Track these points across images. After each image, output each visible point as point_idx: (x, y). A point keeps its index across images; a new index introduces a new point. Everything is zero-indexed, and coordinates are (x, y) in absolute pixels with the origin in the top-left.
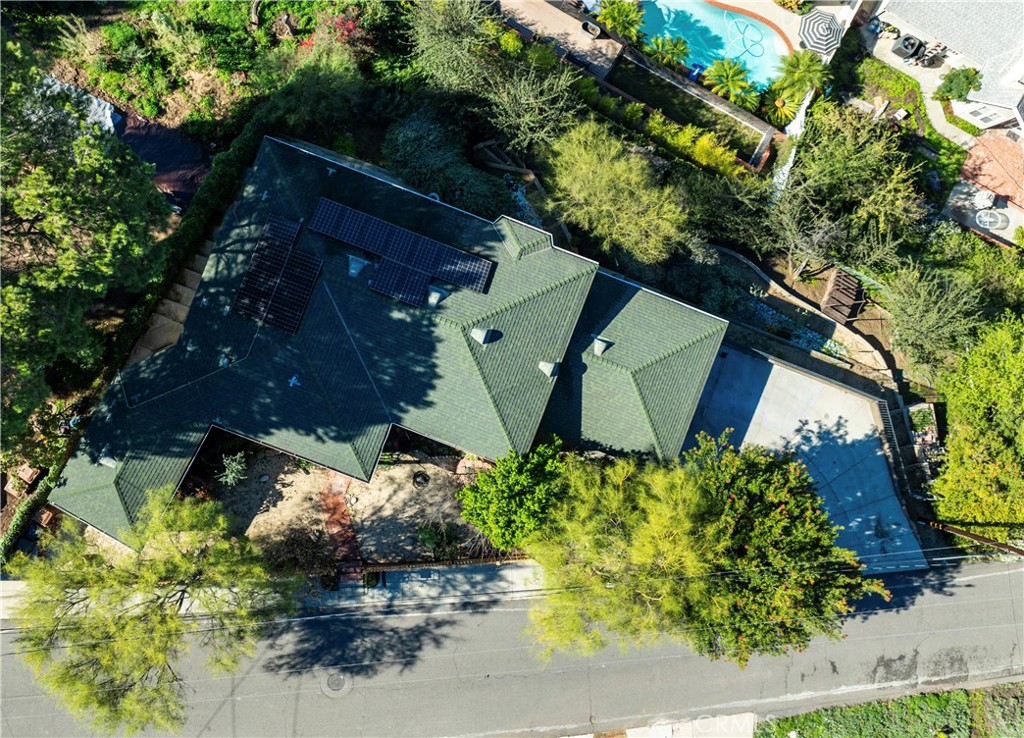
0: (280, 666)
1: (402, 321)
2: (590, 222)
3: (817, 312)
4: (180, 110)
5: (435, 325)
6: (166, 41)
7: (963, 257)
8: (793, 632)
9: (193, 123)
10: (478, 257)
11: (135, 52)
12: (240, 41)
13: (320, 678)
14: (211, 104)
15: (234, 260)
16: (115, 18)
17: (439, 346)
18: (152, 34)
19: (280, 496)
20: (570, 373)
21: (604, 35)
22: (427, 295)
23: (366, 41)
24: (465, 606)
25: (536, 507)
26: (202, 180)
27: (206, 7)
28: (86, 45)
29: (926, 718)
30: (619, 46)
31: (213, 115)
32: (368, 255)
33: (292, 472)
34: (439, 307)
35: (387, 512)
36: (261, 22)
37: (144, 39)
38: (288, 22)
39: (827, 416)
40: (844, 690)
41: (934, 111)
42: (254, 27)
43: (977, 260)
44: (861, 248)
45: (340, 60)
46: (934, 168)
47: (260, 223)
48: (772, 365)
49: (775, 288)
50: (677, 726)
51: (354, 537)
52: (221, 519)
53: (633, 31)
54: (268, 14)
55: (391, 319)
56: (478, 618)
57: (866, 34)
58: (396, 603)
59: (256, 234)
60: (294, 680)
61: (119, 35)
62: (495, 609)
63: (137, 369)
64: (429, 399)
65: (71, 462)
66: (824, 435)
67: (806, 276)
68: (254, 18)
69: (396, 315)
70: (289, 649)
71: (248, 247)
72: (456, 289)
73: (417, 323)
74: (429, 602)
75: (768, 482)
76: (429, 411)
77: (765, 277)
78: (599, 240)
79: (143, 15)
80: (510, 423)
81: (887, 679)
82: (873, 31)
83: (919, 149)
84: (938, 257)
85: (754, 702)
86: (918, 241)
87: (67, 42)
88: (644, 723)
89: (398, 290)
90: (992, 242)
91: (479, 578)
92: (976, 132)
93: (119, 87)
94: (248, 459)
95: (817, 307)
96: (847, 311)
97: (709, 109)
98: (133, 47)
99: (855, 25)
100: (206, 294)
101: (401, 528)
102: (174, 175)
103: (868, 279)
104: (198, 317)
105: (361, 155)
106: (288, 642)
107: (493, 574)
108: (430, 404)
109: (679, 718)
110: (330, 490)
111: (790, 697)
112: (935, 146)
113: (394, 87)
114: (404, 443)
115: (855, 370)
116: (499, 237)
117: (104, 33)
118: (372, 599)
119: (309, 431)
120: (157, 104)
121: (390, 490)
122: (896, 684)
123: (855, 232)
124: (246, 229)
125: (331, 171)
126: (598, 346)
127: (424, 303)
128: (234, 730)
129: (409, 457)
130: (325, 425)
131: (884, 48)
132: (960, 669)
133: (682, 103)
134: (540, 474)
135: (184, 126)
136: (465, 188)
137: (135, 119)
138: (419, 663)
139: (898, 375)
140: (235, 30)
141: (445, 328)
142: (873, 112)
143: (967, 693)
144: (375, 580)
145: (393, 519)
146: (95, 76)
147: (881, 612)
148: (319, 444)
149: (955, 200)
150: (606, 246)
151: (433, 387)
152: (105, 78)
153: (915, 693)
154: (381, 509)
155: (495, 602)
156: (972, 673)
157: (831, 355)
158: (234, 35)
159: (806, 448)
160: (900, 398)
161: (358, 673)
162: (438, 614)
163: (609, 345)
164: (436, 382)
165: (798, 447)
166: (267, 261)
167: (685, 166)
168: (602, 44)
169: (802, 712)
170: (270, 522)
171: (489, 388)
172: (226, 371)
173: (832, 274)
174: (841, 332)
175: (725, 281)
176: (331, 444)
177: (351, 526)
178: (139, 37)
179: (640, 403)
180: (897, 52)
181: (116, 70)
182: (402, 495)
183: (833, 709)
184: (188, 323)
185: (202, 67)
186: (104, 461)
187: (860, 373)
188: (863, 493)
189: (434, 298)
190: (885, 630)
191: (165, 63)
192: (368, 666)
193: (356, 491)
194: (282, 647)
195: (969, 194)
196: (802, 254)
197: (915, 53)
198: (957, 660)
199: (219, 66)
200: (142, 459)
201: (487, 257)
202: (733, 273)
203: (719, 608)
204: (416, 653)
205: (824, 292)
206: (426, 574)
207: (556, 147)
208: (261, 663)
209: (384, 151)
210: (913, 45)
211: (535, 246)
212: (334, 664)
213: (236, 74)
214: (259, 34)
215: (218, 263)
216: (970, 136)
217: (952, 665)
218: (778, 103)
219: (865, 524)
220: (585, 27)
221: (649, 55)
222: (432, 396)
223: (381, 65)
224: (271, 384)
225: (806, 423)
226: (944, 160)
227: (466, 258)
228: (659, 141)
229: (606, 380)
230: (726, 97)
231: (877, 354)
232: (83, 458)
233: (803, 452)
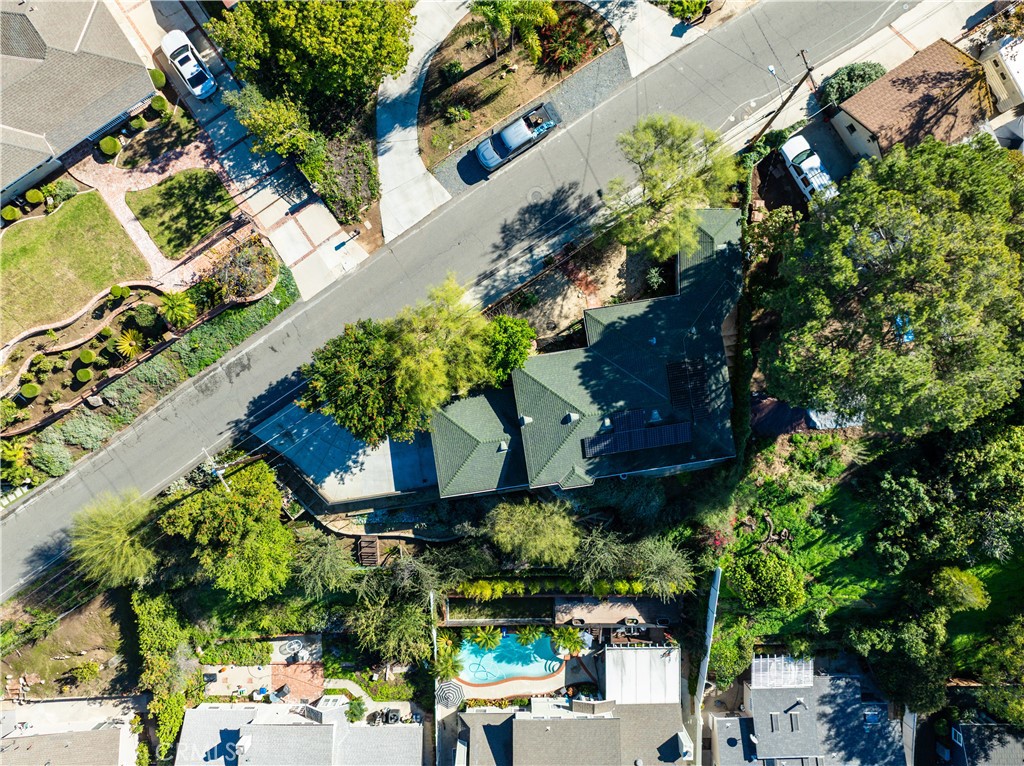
0: (570, 189)
1: (617, 402)
2: (541, 508)
3: (380, 534)
4: (781, 447)
5: (599, 409)
6: (809, 479)
7: (302, 615)
8: (325, 356)
9: (771, 444)
10: (595, 456)
11: (822, 463)
12: (769, 502)
13: (546, 194)
14: (767, 459)
15: (716, 384)
16: (842, 476)
17: (591, 400)
18: (818, 478)
19: (619, 276)
20: (512, 424)
21: (569, 623)
22: (612, 421)
23: (704, 540)
24: (492, 274)
25: (500, 347)
26: (751, 416)
27: (798, 510)
28: (850, 453)
29: (208, 350)
30: (557, 622)
31: (762, 454)
32: (652, 425)
33: (620, 292)
34: (602, 419)
35: (559, 299)
36: (764, 519)
37: (821, 473)
38: (751, 526)
39: (352, 480)
40: (261, 340)
41: (357, 690)
42: (766, 514)
43: (294, 618)
44: (374, 583)
45: (712, 520)
46: (339, 658)
47: (714, 410)
48: (396, 490)
49: (409, 534)
50: (343, 272)
51: (569, 276)
53: (556, 634)
54: (762, 526)
55: (623, 400)
56: (481, 271)
57: (419, 711)
58: (529, 255)
59: (713, 403)
60: (559, 185)
61: (835, 468)
62: (475, 280)
63: (733, 301)
64: (578, 370)
65: (740, 235)
66: (347, 469)
67: (395, 551)
68: (768, 519)
69: (621, 403)
70: (570, 200)
71: (713, 395)
72: (598, 433)
73: (609, 405)
74: (512, 265)
75: (385, 425)
76: (575, 364)
77: (418, 537)
78: (531, 503)
79: (828, 486)
80: (530, 381)
81: (240, 359)
82: (416, 715)
83: (353, 664)
84: (316, 607)
85: (308, 308)
86: (333, 609)
87: (860, 449)
88: (362, 264)
89: (628, 416)
90: (289, 633)
91: (493, 292)
92: (327, 692)
93: (820, 441)
94: (650, 287)
95: (380, 538)
96: (363, 544)
97: (487, 616)
98: (824, 466)
99: (431, 711)
100: (719, 359)
101: (547, 295)
102: (766, 411)
103: (358, 569)
104: (718, 346)
105: (673, 477)
106: (573, 203)
107: (487, 299)
108: (576, 368)
109: (345, 277)
110: (595, 294)
111: (289, 321)
112: (346, 671)
113: (674, 525)
114: (574, 339)
115: (344, 515)
116: (588, 472)
117: (844, 465)
118: (542, 250)
119: (629, 320)
120: (795, 443)
121: (564, 312)
122: (233, 359)
123: (382, 590)
124: (719, 403)
125: (693, 457)
126: (505, 446)
127: (611, 417)
128: (572, 138)
129: (564, 334)
130: (623, 327)
131: (405, 709)
132: (200, 387)
133: (504, 611)
134: (504, 364)
135: (775, 440)
136: (610, 491)
137: (802, 429)
138: (499, 230)
139: (319, 525)
140: (775, 506)
141: (594, 410)
142: (391, 670)
143: (190, 376)
144: (547, 262)
145: (554, 298)
146: (836, 440)
147: (264, 393)
148: (620, 315)
149: (318, 646)
150: (527, 500)
151: (580, 377)
152: (830, 441)
153: (219, 360)
154: (564, 299)
155: (478, 284)
156: (193, 388)
157: (361, 515)
158: (775, 503)
159: (354, 457)
160: (312, 513)
161: (528, 207)
162: (504, 262)
163: (499, 450)
164: (580, 381)
165: (358, 455)
166: (701, 391)
167: (491, 573)
168: (567, 618)
169: (278, 316)
170: (618, 260)
171: (553, 393)
172: (689, 326)
173: (380, 561)
174: (360, 531)
175: (440, 521)
176: (615, 319)
177: (574, 281)
178: (824, 473)
179: (466, 430)
180: (397, 711)
181: (826, 449)
182: (557, 312)
183: (261, 327)
184: (721, 339)
185: (782, 477)
186: (725, 246)
187: (341, 515)
188: (309, 450)
189: (608, 422)
190: (257, 384)
191: (803, 467)
192: (524, 214)
193: (581, 301)
194: (575, 199)
195: (311, 655)
196: (406, 558)
197: (387, 715)
198: (205, 390)
199: (773, 482)
200: (706, 258)
201: (590, 458)
202: (441, 529)
203: (378, 348)
204: (502, 235)
205: (381, 547)
206: (522, 279)
207: (577, 539)
208: (581, 185)
209: (661, 487)
210: (391, 719)
211: (568, 478)
212: (543, 205)
213: (762, 483)
214: (762, 512)
215: (723, 378)
216: (329, 688)
217: (206, 386)
218: (450, 642)
219: (299, 435)
220: (582, 621)
221: (538, 626)
222: (578, 373)
223: (688, 532)
224: (663, 332)
225: (360, 470)
226: (336, 666)
227: (601, 451)
228: (512, 580)
229: (491, 431)
230: (483, 628)
231: (336, 530)
232: (735, 241)
233: (354, 454)
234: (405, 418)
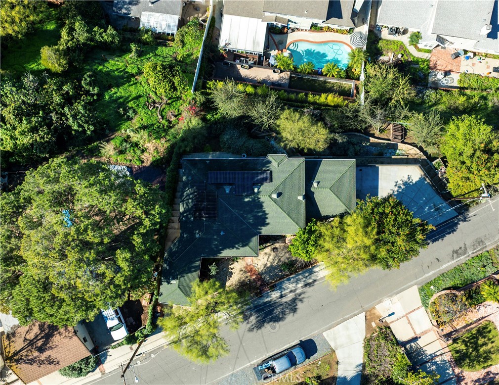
0: (253, 328)
1: (249, 201)
2: (298, 145)
3: (389, 142)
4: (148, 159)
5: (260, 198)
6: (135, 138)
7: (439, 100)
8: (411, 252)
9: (154, 161)
10: (265, 171)
11: (126, 146)
12: (158, 127)
13: (268, 327)
14: (158, 153)
15: (188, 202)
16: (114, 136)
17: (263, 204)
18: (129, 137)
19: (232, 273)
20: (309, 197)
21: (282, 72)
22: (253, 190)
23: (201, 111)
24: (306, 285)
25: (313, 243)
26: (166, 179)
27: (142, 120)
28: (109, 149)
29: (476, 265)
30: (289, 73)
31: (160, 156)
32: (230, 184)
33: (233, 264)
34: (259, 192)
35: (269, 265)
36: (163, 117)
37: (127, 139)
38: (172, 115)
39: (403, 177)
40: (444, 266)
41: (412, 49)
42: (161, 120)
43: (444, 99)
44: (397, 114)
45: (195, 122)
46: (419, 70)
47: (192, 187)
48: (378, 167)
49: (372, 140)
50: (392, 299)
51: (261, 277)
52: (217, 283)
53: (291, 67)
54: (164, 114)
55: (245, 202)
56: (312, 288)
57: (376, 32)
58: (283, 293)
59: (192, 192)
60: (259, 331)
61: (118, 142)
62: (316, 283)
63: (171, 249)
64: (267, 222)
65: (161, 287)
66: (405, 184)
67: (381, 131)
68: (160, 117)
69: (246, 200)
70: (254, 322)
71: (191, 196)
72: (262, 184)
73: (254, 200)
74: (293, 289)
75: (384, 207)
76: (269, 226)
77: (367, 137)
78: (303, 149)
79: (123, 131)
80: (296, 220)
81: (458, 257)
82: (379, 30)
83: (411, 66)
84: (430, 104)
85: (415, 281)
86: (420, 101)
87: (103, 151)
88: (380, 302)
89: (244, 192)
90: (448, 90)
91: (307, 275)
92: (429, 51)
93: (125, 159)
94: (217, 265)
95: (389, 140)
96: (400, 137)
97: (329, 83)
98: (125, 144)
99: (370, 31)
100: (184, 217)
101: (275, 268)
102: (155, 182)
103: (404, 123)
104: (184, 225)
105: (214, 150)
106: (253, 319)
107: (311, 272)
108: (268, 224)
109: (391, 296)
110: (247, 265)
111: (427, 275)
112: (416, 62)
113: (216, 122)
114: (266, 240)
115: (410, 157)
116: (270, 162)
117: (112, 143)
118: (275, 295)
119: (233, 247)
120: (140, 160)
121: (267, 257)
122: (462, 258)
123: (393, 109)
124: (188, 191)
125: (208, 162)
126: (315, 184)
127: (253, 193)
128: (248, 358)
129: (269, 244)
130: (237, 243)
131: (385, 34)
132: (483, 244)
133: (319, 84)
134: (311, 232)
135: (152, 164)
136: (253, 148)
137: (135, 168)
138: (298, 310)
139: (425, 153)
140: (155, 124)
141: (263, 198)
142: (390, 59)
143: (488, 252)
144: (273, 288)
145: (271, 266)
146: (116, 158)
147: (447, 235)
148: (238, 250)
149: (431, 79)
150: (306, 151)
151: (267, 218)
152: (119, 158)
153: (470, 258)
154: (266, 264)
155: (315, 281)
156: (487, 244)
157: (399, 155)
158: (155, 126)
159: (400, 190)
160: (428, 160)
161: (279, 321)
162: (298, 291)
163: (318, 183)
164: (267, 216)
165: (398, 191)
166: (198, 200)
167: (326, 109)
168: (282, 75)
169: (433, 279)
170: (233, 281)
171: (284, 211)
172: (200, 238)
173: (391, 126)
174: (401, 146)
175: (353, 144)
176: (242, 249)
177: (259, 274)
178: (125, 139)
179: (336, 197)
180: (390, 34)
181: (122, 154)
182: (271, 257)
183: (443, 274)
184: (181, 228)
185: (150, 141)
186: (173, 282)
187: (412, 157)
188: (426, 198)
189: (256, 190)
190: (450, 241)
191: (137, 145)
192: (282, 317)
193: (256, 262)
194: (251, 322)
195: (436, 75)
196: (376, 126)
197: (396, 32)
198: (480, 242)
199: (155, 139)
200: (184, 276)
201: (268, 170)
202: (354, 140)
203: (383, 253)
204: (296, 307)
205: (390, 133)
206: (289, 280)
207: (278, 123)
208: (247, 330)
209: (221, 146)
210: (394, 30)
211: (282, 161)
212: (271, 321)
213: (162, 139)
214: (163, 122)
215: (183, 205)
216: (428, 54)
217: (479, 244)
218: (353, 70)
219: (430, 208)
220: (274, 71)
221: (300, 72)
222: (268, 221)
223: (209, 116)
224: (215, 237)
225: (397, 182)
226: (422, 66)
227: (261, 173)
228: (314, 103)
229: (322, 194)
230: (333, 76)
231: (415, 148)
232: (165, 284)
233: (400, 192)
234: (373, 210)
